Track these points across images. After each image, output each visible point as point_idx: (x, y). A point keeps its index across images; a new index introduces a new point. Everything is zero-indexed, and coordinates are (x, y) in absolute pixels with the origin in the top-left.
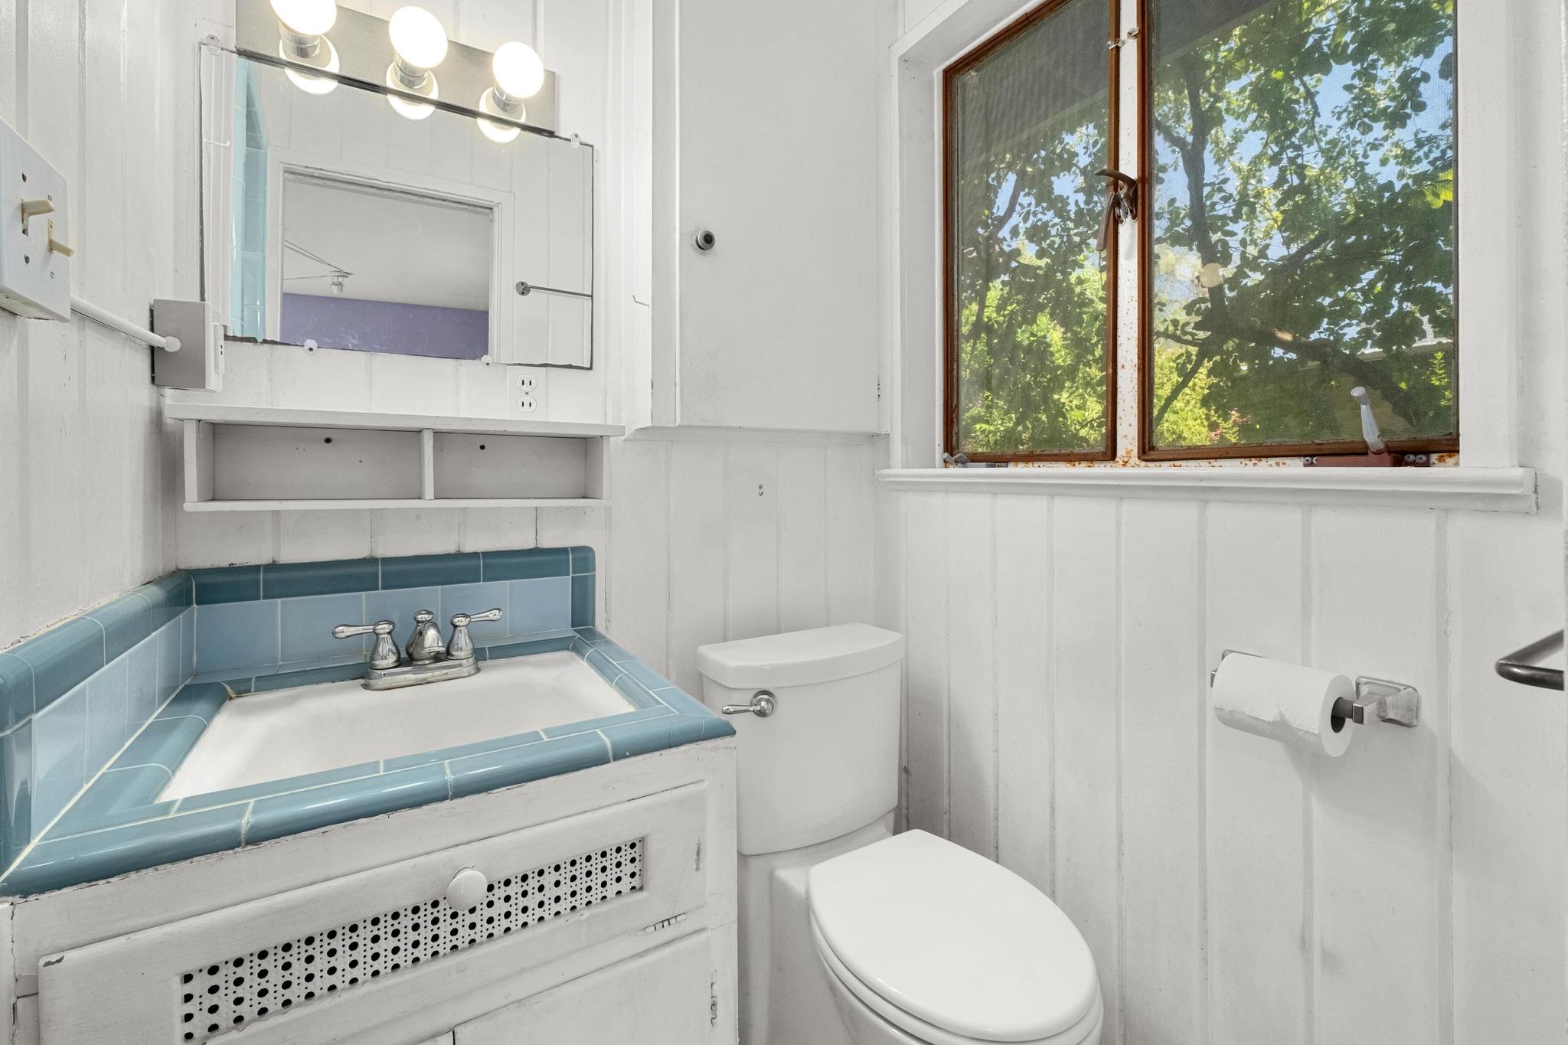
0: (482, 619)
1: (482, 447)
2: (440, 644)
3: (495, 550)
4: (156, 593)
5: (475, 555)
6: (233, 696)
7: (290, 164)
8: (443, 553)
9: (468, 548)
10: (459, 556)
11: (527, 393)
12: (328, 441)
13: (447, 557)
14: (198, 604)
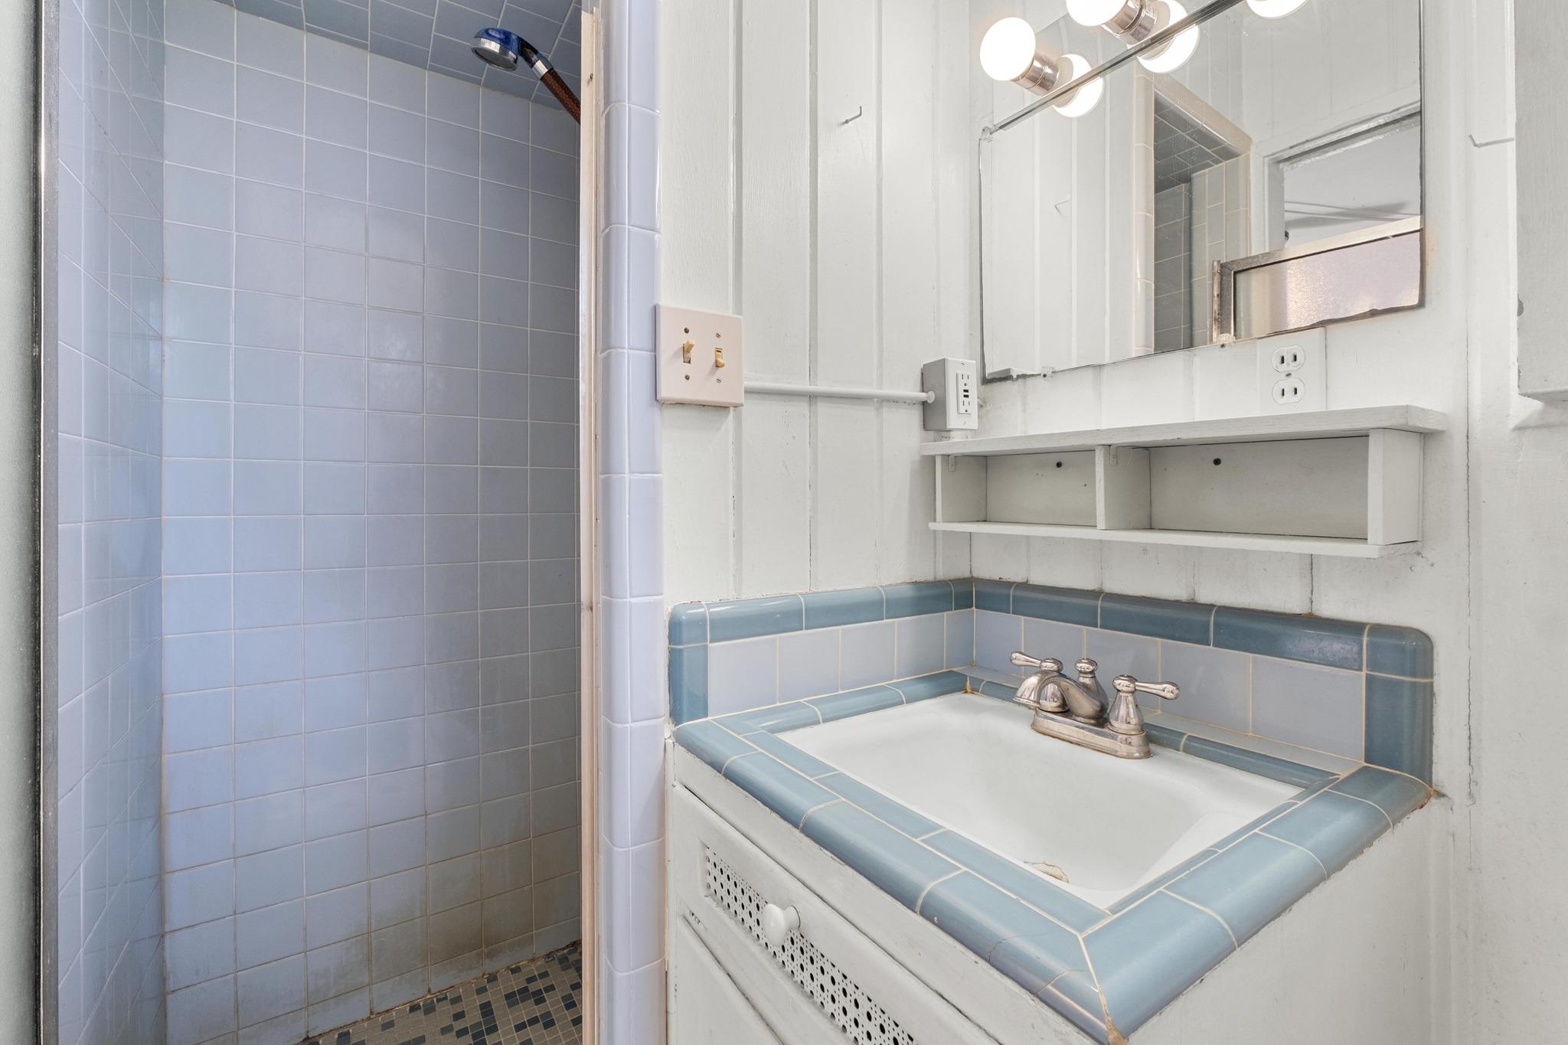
0: (1154, 691)
1: (1217, 462)
2: (1032, 698)
3: (1241, 606)
4: (908, 592)
5: (1209, 607)
6: (969, 690)
7: (1273, 154)
8: (1173, 599)
9: (1205, 597)
10: (1192, 605)
11: (1289, 375)
12: (1059, 465)
13: (1176, 604)
14: (976, 607)
